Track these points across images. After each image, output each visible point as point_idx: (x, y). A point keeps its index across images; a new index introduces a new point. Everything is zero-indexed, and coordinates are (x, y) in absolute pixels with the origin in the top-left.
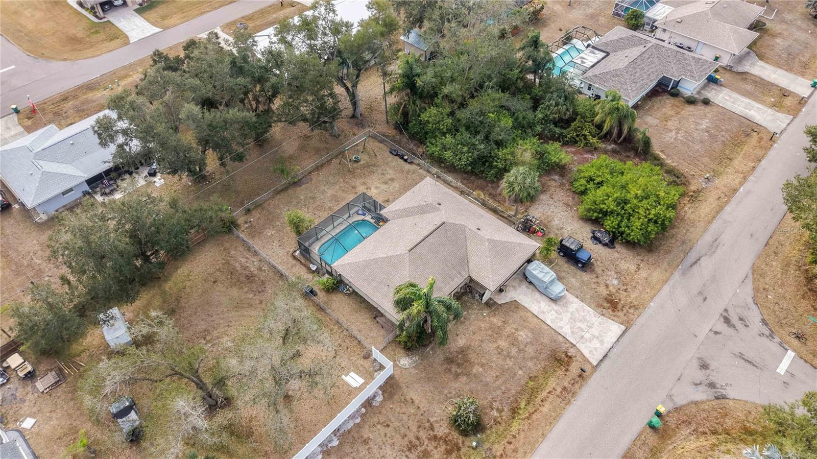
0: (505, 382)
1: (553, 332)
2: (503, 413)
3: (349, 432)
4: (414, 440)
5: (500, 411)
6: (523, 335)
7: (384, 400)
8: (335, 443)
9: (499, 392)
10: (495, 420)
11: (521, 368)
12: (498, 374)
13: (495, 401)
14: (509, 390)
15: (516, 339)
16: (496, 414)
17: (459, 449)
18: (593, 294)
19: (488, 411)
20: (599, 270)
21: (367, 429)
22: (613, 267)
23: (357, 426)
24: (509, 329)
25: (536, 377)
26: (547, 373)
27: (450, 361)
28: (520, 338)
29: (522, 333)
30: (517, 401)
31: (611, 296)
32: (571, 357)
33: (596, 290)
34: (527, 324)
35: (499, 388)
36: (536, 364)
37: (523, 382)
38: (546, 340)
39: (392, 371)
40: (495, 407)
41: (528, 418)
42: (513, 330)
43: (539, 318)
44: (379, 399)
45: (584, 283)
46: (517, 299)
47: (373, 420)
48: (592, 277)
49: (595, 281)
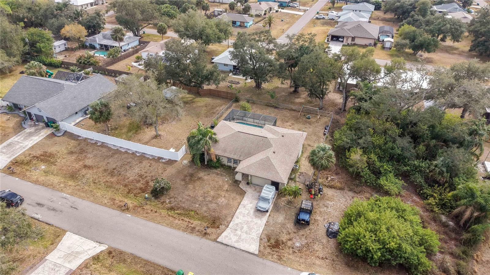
0: (187, 200)
2: (169, 205)
3: (144, 157)
4: (144, 176)
5: (170, 203)
6: (222, 201)
8: (138, 155)
9: (180, 199)
10: (164, 202)
11: (200, 205)
12: (192, 195)
13: (175, 199)
14: (184, 203)
15: (217, 198)
16: (167, 201)
17: (143, 192)
18: (277, 231)
19: (168, 197)
20: (302, 232)
21: (147, 161)
22: (311, 240)
23: (148, 159)
24: (223, 194)
25: (197, 214)
26: (203, 218)
27: (192, 175)
28: (219, 199)
29: (223, 199)
30: (178, 209)
31: (283, 243)
32: (218, 227)
33: (282, 233)
34: (231, 201)
35: (183, 198)
36: (206, 212)
37: (191, 208)
38: (225, 212)
39: (179, 159)
40: (171, 199)
41: (169, 215)
42: (223, 195)
43: (239, 206)
44: (163, 161)
45: (283, 225)
46: (247, 193)
47: (152, 162)
48: (293, 229)
49: (290, 231)
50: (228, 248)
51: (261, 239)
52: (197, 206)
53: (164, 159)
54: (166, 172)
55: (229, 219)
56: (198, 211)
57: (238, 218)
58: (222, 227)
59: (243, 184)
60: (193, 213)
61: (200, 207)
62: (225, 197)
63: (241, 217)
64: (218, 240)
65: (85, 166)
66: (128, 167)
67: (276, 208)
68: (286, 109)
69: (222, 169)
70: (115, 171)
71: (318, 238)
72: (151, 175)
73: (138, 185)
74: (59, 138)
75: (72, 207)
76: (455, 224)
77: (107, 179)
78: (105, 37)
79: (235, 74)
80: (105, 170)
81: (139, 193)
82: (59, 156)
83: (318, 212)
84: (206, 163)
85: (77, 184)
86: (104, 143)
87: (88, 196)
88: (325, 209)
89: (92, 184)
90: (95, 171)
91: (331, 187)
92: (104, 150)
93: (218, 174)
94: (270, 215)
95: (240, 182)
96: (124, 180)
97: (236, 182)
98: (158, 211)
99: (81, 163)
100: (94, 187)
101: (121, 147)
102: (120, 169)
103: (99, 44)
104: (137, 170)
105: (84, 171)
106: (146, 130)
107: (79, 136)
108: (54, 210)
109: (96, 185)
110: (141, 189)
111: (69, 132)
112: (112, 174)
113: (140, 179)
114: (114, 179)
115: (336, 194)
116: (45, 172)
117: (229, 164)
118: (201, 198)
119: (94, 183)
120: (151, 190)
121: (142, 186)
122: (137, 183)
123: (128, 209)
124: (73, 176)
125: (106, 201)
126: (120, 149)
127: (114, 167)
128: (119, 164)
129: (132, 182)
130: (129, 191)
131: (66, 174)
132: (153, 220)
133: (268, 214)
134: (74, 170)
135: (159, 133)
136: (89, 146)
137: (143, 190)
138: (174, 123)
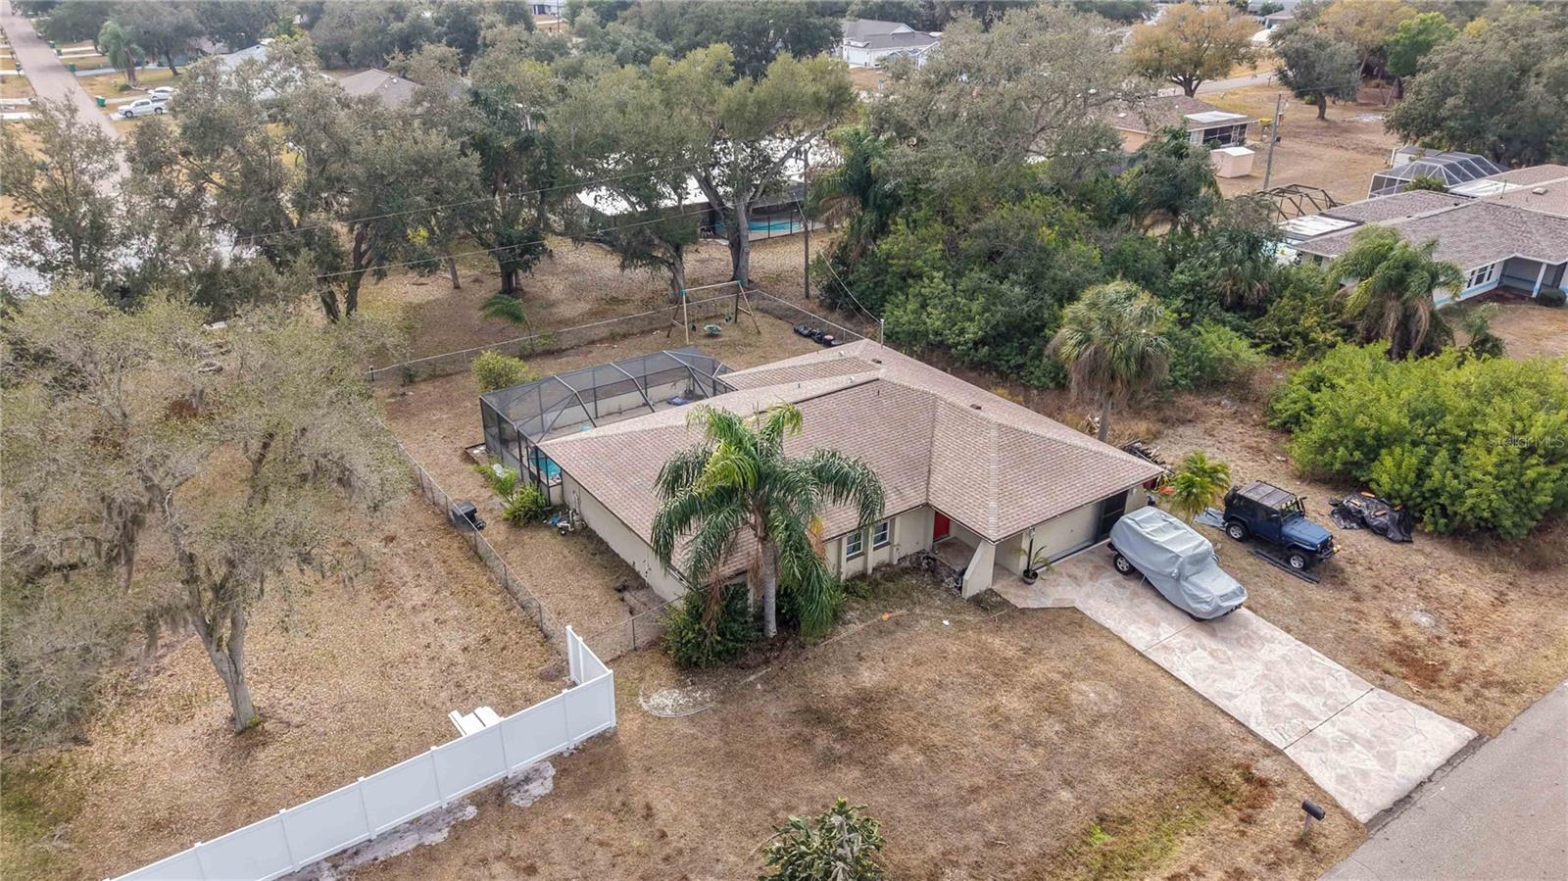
0: (1001, 812)
1: (1198, 704)
6: (1089, 694)
7: (555, 795)
9: (974, 839)
11: (1068, 783)
12: (979, 781)
14: (1013, 839)
15: (1061, 700)
20: (1361, 584)
22: (1410, 583)
23: (427, 854)
24: (1042, 672)
27: (816, 718)
28: (1077, 698)
29: (1084, 686)
34: (1107, 668)
39: (607, 720)
42: (1056, 676)
43: (1149, 661)
44: (538, 789)
45: (1312, 605)
46: (1080, 606)
47: (488, 844)
48: (1339, 595)
51: (1386, 688)
52: (1065, 795)
53: (527, 780)
54: (662, 817)
55: (1227, 726)
57: (1231, 697)
58: (1265, 768)
59: (1012, 590)
60: (1107, 838)
61: (1081, 788)
62: (1069, 676)
63: (1229, 686)
64: (1363, 816)
71: (1400, 564)
84: (771, 630)
93: (883, 632)
117: (856, 565)
118: (1022, 754)
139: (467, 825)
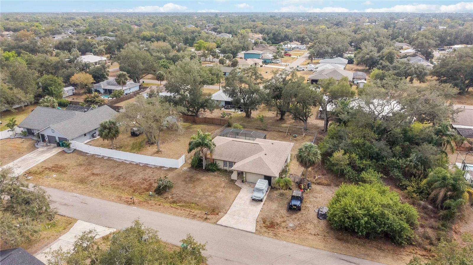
0: (188, 195)
2: (171, 199)
3: (147, 166)
4: (148, 180)
5: (172, 198)
6: (220, 195)
8: (141, 165)
9: (182, 195)
10: (166, 198)
11: (200, 198)
12: (192, 192)
13: (176, 195)
14: (185, 197)
15: (216, 193)
16: (170, 197)
18: (271, 216)
19: (170, 194)
20: (294, 216)
21: (150, 170)
22: (303, 222)
23: (151, 168)
24: (221, 189)
25: (198, 205)
26: (203, 208)
27: (191, 177)
28: (218, 194)
29: (221, 193)
30: (180, 202)
31: (277, 224)
32: (218, 214)
33: (276, 217)
34: (228, 194)
35: (184, 194)
36: (205, 203)
37: (192, 201)
38: (222, 203)
39: (179, 167)
40: (173, 195)
41: (172, 207)
42: (221, 191)
43: (235, 198)
44: (165, 169)
45: (277, 211)
46: (242, 188)
47: (155, 170)
48: (286, 214)
49: (283, 216)
50: (228, 228)
51: (257, 222)
52: (197, 199)
56: (198, 203)
57: (235, 207)
58: (221, 214)
59: (239, 182)
60: (194, 205)
61: (200, 200)
62: (222, 191)
63: (238, 206)
64: (218, 223)
65: (93, 174)
66: (132, 174)
67: (269, 198)
68: (274, 131)
69: (219, 172)
70: (121, 177)
71: (309, 219)
72: (154, 179)
73: (142, 186)
74: (69, 154)
75: (82, 203)
76: (433, 207)
77: (114, 183)
78: (109, 84)
79: (227, 109)
80: (112, 177)
81: (143, 192)
82: (69, 167)
83: (308, 201)
84: (204, 168)
85: (86, 187)
86: (110, 157)
87: (97, 195)
88: (315, 199)
89: (100, 187)
90: (102, 177)
91: (319, 184)
92: (110, 162)
93: (215, 176)
94: (264, 204)
95: (236, 180)
96: (129, 183)
97: (233, 181)
98: (161, 204)
99: (89, 172)
100: (102, 189)
101: (125, 160)
102: (125, 176)
103: (103, 89)
104: (141, 176)
105: (92, 178)
106: (148, 148)
107: (87, 153)
108: (65, 205)
109: (103, 187)
110: (145, 189)
111: (78, 150)
112: (118, 179)
113: (144, 182)
114: (120, 183)
115: (323, 189)
116: (56, 179)
117: (225, 168)
118: (201, 193)
119: (102, 186)
120: (154, 189)
121: (146, 186)
122: (142, 185)
123: (134, 203)
124: (82, 181)
125: (113, 198)
126: (125, 162)
127: (120, 173)
128: (124, 172)
129: (137, 184)
130: (134, 191)
131: (76, 180)
132: (157, 210)
133: (263, 203)
134: (83, 177)
135: (161, 150)
136: (96, 160)
137: (148, 190)
138: (173, 142)
139: (157, 168)
